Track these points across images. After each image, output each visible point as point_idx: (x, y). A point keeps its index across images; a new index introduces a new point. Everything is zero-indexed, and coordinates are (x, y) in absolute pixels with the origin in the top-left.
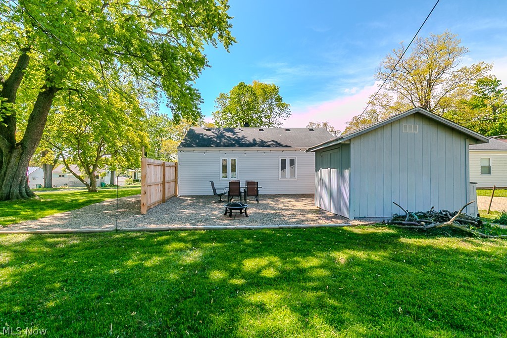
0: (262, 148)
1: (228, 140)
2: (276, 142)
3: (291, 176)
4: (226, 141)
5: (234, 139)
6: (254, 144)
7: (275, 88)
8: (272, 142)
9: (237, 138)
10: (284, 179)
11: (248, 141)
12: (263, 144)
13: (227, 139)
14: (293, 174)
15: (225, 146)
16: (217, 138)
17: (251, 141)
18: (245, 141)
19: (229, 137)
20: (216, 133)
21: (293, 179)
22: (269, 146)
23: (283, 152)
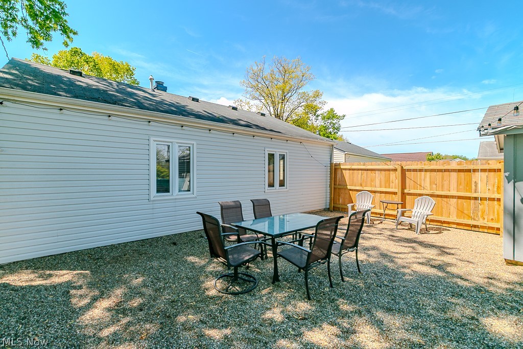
8: (244, 122)
18: (194, 112)
23: (272, 141)
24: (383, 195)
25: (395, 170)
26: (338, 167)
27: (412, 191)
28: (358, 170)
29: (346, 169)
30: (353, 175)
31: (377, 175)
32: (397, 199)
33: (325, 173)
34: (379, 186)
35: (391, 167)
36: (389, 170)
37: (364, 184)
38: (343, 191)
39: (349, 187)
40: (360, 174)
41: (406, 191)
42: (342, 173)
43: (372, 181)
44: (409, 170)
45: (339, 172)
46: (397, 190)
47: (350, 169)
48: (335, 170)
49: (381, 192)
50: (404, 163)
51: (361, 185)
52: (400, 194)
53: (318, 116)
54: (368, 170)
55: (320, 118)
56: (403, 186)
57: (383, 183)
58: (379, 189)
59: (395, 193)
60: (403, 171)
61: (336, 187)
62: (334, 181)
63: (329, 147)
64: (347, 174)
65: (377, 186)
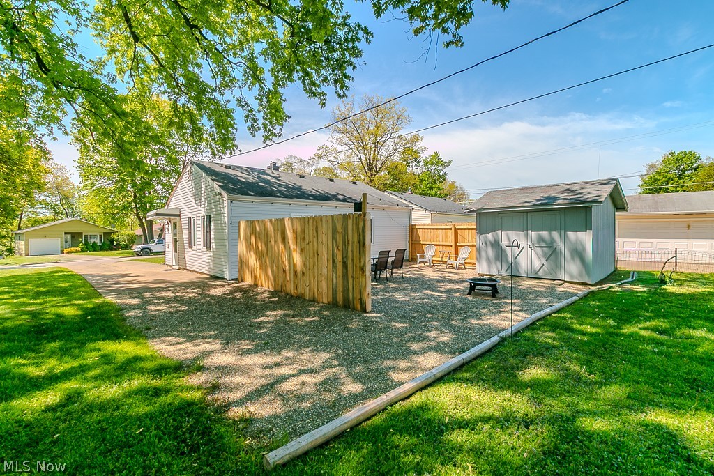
2: (344, 196)
4: (283, 189)
8: (341, 196)
11: (313, 192)
17: (316, 192)
18: (309, 192)
24: (444, 247)
25: (451, 229)
26: (414, 227)
27: (462, 244)
28: (428, 229)
29: (419, 229)
30: (424, 233)
31: (440, 233)
32: (452, 249)
33: (404, 231)
34: (441, 241)
35: (449, 227)
36: (448, 229)
37: (431, 240)
38: (418, 246)
39: (422, 242)
40: (429, 232)
41: (458, 244)
42: (417, 232)
43: (436, 237)
44: (459, 229)
46: (452, 243)
47: (422, 229)
48: (412, 229)
50: (456, 224)
52: (453, 246)
53: (419, 162)
54: (434, 229)
55: (421, 164)
56: (456, 241)
57: (444, 239)
58: (441, 243)
59: (451, 246)
60: (456, 230)
61: (413, 242)
62: (412, 238)
63: (407, 211)
64: (420, 232)
65: (439, 241)
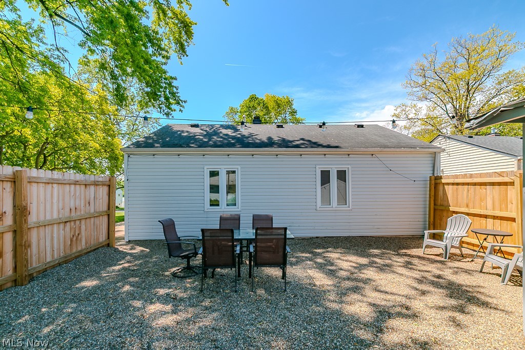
0: (284, 149)
1: (224, 139)
2: (309, 141)
3: (339, 203)
4: (219, 139)
5: (233, 138)
6: (270, 143)
7: (289, 101)
8: (302, 142)
9: (239, 136)
10: (327, 208)
11: (259, 140)
12: (285, 144)
13: (221, 137)
14: (343, 199)
15: (216, 145)
16: (205, 136)
17: (265, 139)
18: (253, 140)
19: (227, 135)
20: (206, 131)
21: (344, 207)
22: (297, 146)
23: (325, 157)
24: (498, 222)
25: (513, 183)
26: (438, 181)
28: (463, 184)
29: (448, 184)
30: (457, 192)
31: (488, 192)
32: (517, 227)
33: (423, 189)
34: (491, 208)
35: (507, 180)
36: (505, 183)
37: (471, 205)
38: (444, 214)
39: (452, 209)
40: (466, 190)
42: (444, 189)
43: (481, 200)
45: (441, 188)
46: (516, 213)
47: (453, 184)
48: (436, 185)
49: (495, 218)
51: (467, 206)
52: (519, 221)
54: (474, 183)
57: (497, 204)
58: (491, 213)
59: (513, 220)
61: (436, 207)
62: (435, 201)
63: (430, 155)
64: (449, 190)
65: (488, 207)
